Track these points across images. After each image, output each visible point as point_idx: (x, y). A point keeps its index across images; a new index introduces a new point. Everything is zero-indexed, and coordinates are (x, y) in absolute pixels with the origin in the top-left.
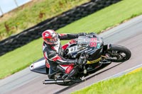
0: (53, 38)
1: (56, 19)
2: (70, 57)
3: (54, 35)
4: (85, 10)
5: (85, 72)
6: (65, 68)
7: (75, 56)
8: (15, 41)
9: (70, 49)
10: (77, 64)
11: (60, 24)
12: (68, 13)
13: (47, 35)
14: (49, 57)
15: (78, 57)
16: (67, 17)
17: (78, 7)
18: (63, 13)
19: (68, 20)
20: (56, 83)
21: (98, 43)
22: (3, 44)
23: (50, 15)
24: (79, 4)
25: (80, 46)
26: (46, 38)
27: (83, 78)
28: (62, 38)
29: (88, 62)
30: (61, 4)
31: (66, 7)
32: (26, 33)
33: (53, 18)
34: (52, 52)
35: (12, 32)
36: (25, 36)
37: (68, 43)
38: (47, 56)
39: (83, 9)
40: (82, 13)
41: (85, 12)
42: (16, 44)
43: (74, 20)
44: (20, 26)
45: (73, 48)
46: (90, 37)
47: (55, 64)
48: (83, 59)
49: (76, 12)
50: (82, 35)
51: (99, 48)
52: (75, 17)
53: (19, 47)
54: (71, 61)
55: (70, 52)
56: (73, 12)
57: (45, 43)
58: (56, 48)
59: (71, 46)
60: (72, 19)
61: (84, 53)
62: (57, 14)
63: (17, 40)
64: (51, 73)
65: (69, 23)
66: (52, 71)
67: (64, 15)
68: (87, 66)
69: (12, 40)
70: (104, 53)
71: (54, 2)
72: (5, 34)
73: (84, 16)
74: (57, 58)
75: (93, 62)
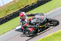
0: (25, 16)
1: (5, 18)
2: (32, 24)
3: (25, 14)
4: (17, 14)
5: (39, 31)
6: (30, 29)
7: (34, 24)
10: (35, 27)
11: (7, 20)
12: (10, 15)
14: (23, 24)
15: (36, 24)
16: (9, 17)
17: (14, 13)
18: (8, 15)
19: (10, 18)
20: (26, 36)
21: (44, 18)
23: (2, 16)
24: (14, 12)
25: (36, 19)
27: (38, 34)
29: (40, 26)
30: (7, 11)
31: (9, 13)
33: (3, 18)
34: (24, 22)
37: (31, 18)
39: (16, 14)
40: (16, 15)
41: (17, 15)
43: (12, 19)
45: (33, 20)
46: (41, 15)
47: (25, 27)
48: (38, 25)
49: (13, 15)
51: (45, 20)
52: (13, 17)
55: (32, 22)
56: (12, 15)
57: (21, 18)
58: (26, 20)
59: (33, 19)
60: (11, 18)
61: (38, 22)
62: (5, 16)
64: (24, 31)
65: (10, 20)
67: (8, 16)
68: (40, 28)
70: (47, 22)
71: (4, 11)
73: (17, 17)
75: (42, 26)
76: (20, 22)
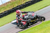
5: (30, 24)
6: (23, 23)
7: (27, 19)
9: (25, 17)
21: (35, 15)
29: (31, 21)
38: (17, 18)
46: (32, 13)
54: (25, 20)
57: (17, 14)
61: (30, 18)
68: (31, 22)
75: (33, 21)
76: (16, 17)
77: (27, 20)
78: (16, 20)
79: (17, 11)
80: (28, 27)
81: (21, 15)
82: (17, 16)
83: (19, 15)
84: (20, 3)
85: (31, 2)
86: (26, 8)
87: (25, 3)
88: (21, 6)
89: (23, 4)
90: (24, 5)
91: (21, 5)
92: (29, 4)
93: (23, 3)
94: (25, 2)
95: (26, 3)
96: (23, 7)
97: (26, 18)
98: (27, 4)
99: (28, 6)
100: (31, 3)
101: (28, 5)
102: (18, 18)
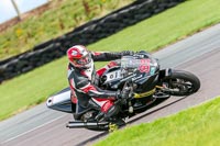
0: (84, 58)
2: (109, 88)
3: (85, 54)
5: (131, 110)
6: (101, 104)
7: (116, 86)
8: (99, 29)
9: (108, 75)
10: (120, 97)
13: (74, 53)
15: (121, 87)
21: (151, 66)
22: (81, 32)
25: (124, 71)
26: (72, 59)
27: (127, 120)
28: (97, 59)
29: (136, 95)
32: (115, 15)
34: (83, 79)
35: (94, 14)
36: (114, 21)
38: (74, 85)
42: (100, 32)
44: (106, 5)
45: (114, 73)
46: (139, 58)
48: (129, 91)
50: (128, 54)
51: (152, 74)
53: (105, 37)
55: (109, 79)
57: (71, 66)
58: (88, 73)
59: (111, 71)
61: (131, 82)
63: (102, 26)
66: (81, 109)
68: (134, 101)
69: (94, 26)
70: (160, 82)
72: (84, 17)
74: (89, 88)
75: (143, 95)
76: (69, 79)
77: (115, 90)
78: (69, 92)
79: (71, 52)
80: (124, 124)
81: (91, 69)
82: (70, 72)
83: (80, 71)
84: (11, 50)
85: (58, 44)
86: (36, 71)
87: (32, 47)
88: (16, 60)
89: (25, 53)
90: (30, 57)
91: (17, 57)
92: (50, 55)
93: (23, 51)
94: (33, 43)
95: (36, 48)
96: (26, 66)
97: (114, 83)
98: (42, 53)
99: (46, 63)
100: (58, 48)
101: (48, 57)
102: (76, 81)
